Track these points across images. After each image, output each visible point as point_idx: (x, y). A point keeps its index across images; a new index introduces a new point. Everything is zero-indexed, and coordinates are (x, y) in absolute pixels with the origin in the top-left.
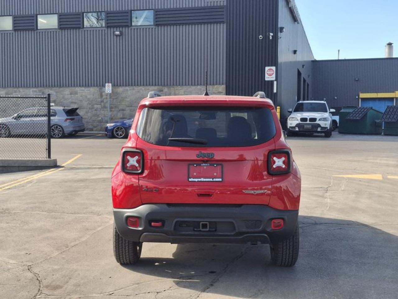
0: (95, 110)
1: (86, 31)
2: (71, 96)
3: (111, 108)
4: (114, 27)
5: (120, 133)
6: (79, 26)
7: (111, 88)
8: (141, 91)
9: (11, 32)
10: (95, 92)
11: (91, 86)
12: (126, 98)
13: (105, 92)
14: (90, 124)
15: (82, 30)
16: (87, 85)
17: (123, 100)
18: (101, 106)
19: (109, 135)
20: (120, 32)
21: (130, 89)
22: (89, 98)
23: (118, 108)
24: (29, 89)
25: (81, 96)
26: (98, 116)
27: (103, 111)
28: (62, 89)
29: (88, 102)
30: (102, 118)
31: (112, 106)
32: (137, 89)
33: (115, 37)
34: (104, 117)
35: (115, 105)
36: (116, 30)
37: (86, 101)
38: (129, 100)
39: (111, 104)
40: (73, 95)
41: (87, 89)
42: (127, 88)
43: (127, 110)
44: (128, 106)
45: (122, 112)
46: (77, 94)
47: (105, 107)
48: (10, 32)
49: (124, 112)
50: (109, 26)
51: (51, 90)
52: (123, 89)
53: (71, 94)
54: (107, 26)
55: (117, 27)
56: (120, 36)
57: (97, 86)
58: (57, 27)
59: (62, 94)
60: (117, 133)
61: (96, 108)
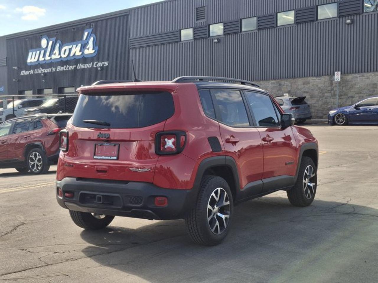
0: (326, 98)
1: (319, 23)
2: (304, 86)
3: (340, 95)
4: (345, 16)
5: (341, 120)
6: (313, 19)
7: (339, 76)
8: (371, 77)
9: (256, 31)
10: (326, 81)
11: (323, 75)
12: (356, 85)
13: (334, 80)
14: (320, 112)
15: (315, 22)
16: (319, 75)
17: (352, 87)
18: (331, 94)
19: (331, 122)
20: (351, 20)
21: (360, 75)
22: (320, 87)
23: (348, 96)
24: (268, 81)
25: (313, 86)
26: (328, 104)
27: (333, 99)
28: (296, 80)
29: (318, 91)
30: (331, 106)
31: (341, 93)
32: (367, 75)
33: (347, 26)
34: (333, 104)
35: (344, 93)
36: (348, 18)
37: (317, 90)
38: (358, 86)
39: (341, 92)
40: (305, 85)
41: (317, 79)
42: (357, 75)
43: (356, 97)
44: (358, 93)
45: (351, 99)
46: (309, 84)
47: (335, 95)
48: (254, 31)
49: (353, 99)
50: (340, 16)
51: (287, 81)
52: (352, 76)
53: (304, 84)
54: (339, 16)
55: (348, 15)
56: (351, 24)
57: (328, 74)
58: (293, 23)
59: (296, 85)
60: (338, 120)
61: (326, 96)
